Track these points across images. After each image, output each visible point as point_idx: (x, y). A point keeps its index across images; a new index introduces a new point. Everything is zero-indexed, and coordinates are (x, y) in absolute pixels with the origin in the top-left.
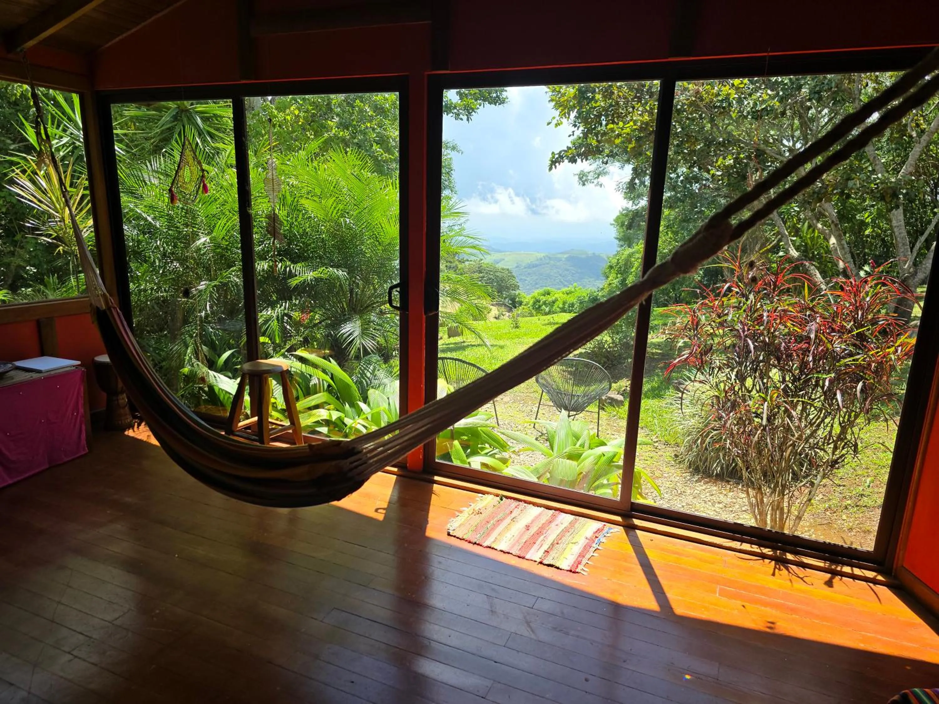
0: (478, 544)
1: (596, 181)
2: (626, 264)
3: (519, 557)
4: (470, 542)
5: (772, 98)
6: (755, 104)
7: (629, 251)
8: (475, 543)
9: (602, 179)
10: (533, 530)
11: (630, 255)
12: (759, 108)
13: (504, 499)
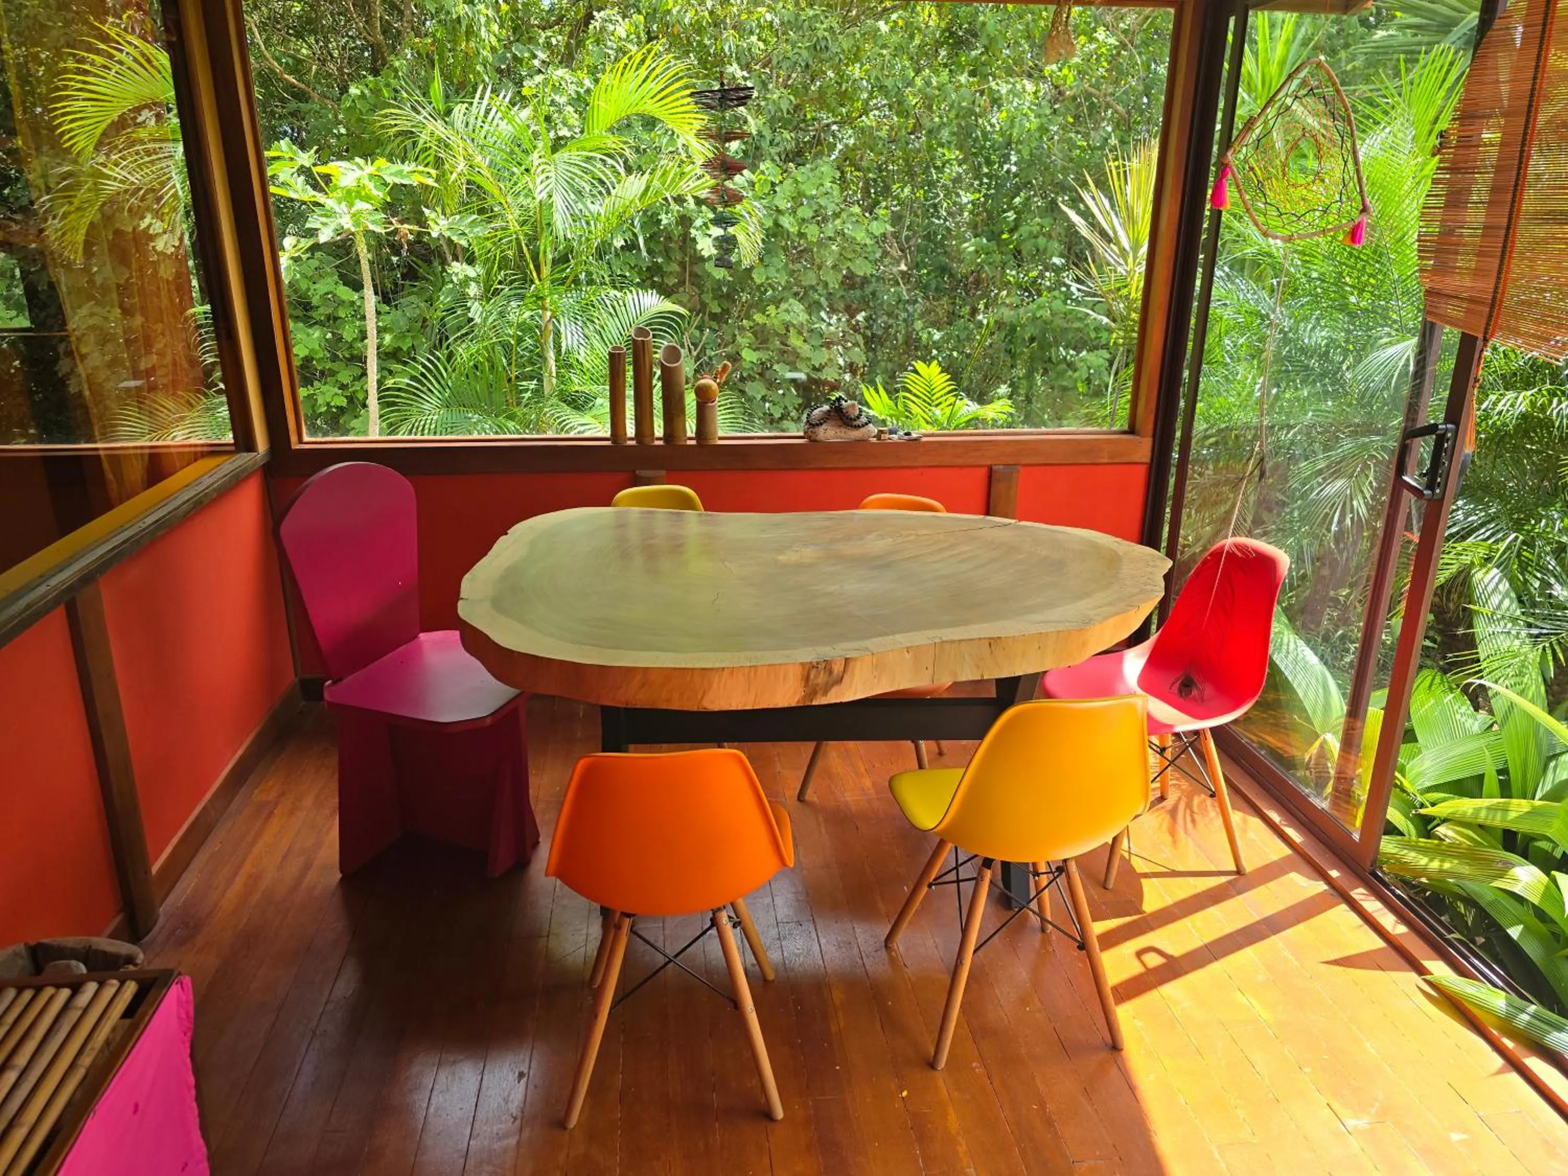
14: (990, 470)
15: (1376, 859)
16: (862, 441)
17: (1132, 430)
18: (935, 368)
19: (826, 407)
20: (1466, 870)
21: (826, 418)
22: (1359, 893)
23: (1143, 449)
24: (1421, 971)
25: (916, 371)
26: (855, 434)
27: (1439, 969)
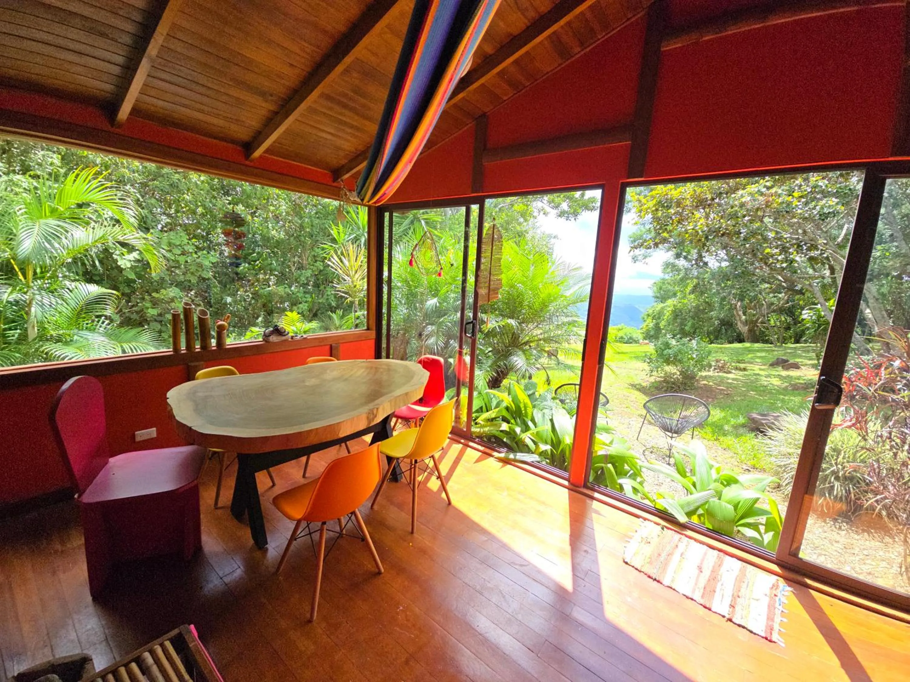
0: (658, 581)
1: (643, 261)
2: (659, 314)
3: (705, 607)
4: (649, 577)
5: (837, 204)
6: (822, 208)
7: (662, 305)
8: (655, 580)
9: (647, 260)
10: (707, 573)
11: (663, 308)
12: (826, 210)
13: (665, 529)
14: (331, 346)
15: (471, 433)
16: (286, 340)
17: (368, 329)
18: (295, 313)
19: (271, 329)
20: (492, 428)
21: (272, 333)
22: (471, 444)
23: (373, 334)
24: (492, 456)
25: (287, 315)
26: (284, 338)
27: (496, 454)
